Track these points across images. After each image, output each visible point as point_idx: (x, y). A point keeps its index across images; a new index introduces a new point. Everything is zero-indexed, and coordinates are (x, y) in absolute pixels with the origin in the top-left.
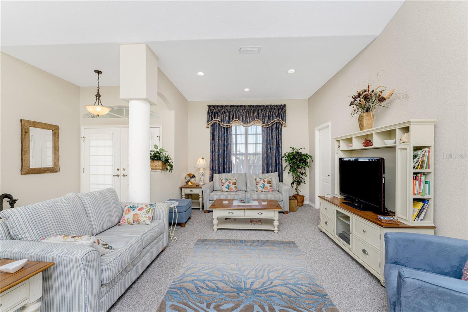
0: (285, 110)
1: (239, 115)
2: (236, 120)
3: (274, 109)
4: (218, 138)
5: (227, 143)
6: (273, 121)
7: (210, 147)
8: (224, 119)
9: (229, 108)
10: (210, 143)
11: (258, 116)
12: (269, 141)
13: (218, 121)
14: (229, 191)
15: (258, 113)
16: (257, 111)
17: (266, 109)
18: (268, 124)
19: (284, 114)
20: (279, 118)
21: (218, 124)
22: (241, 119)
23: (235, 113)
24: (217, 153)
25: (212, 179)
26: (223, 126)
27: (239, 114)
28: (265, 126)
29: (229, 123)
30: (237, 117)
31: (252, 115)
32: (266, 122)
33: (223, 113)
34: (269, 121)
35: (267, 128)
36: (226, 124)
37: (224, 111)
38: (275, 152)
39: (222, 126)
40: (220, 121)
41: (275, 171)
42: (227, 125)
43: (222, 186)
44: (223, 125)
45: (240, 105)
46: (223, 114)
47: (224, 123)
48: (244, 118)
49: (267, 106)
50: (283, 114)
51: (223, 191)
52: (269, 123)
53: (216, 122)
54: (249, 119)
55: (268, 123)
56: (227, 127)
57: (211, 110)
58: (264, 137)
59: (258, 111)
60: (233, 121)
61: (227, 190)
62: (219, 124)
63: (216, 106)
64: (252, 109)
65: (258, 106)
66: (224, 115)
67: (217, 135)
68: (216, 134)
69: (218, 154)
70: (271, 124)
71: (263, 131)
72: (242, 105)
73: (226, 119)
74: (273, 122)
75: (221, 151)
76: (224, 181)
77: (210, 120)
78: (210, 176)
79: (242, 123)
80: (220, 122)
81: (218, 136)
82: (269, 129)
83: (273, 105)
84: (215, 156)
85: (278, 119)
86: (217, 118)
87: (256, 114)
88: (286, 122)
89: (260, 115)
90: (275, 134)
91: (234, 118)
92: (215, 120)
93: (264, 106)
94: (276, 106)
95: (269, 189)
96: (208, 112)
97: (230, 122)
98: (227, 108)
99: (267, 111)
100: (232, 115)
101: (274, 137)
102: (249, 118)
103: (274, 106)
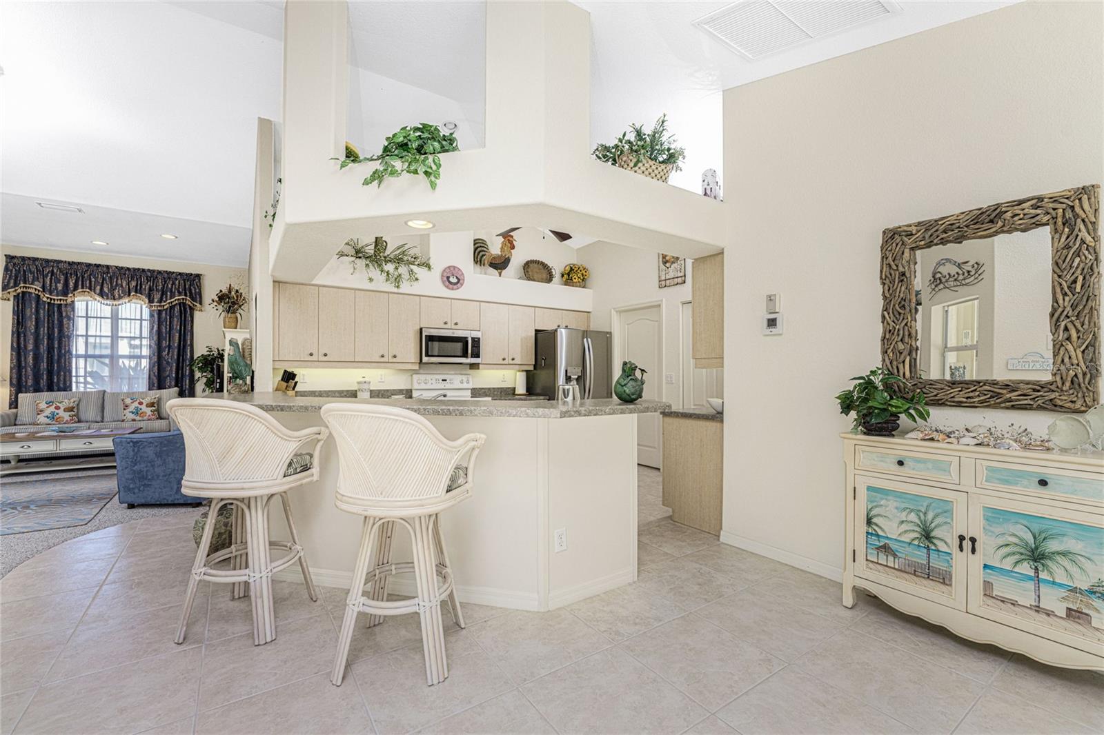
0: (200, 284)
1: (93, 283)
2: (85, 292)
3: (176, 279)
4: (34, 323)
5: (59, 333)
6: (172, 300)
7: (12, 341)
8: (51, 286)
9: (66, 266)
10: (12, 331)
11: (139, 287)
12: (166, 334)
13: (36, 289)
14: (54, 422)
15: (139, 282)
16: (137, 279)
17: (157, 277)
18: (162, 304)
19: (197, 290)
20: (186, 295)
21: (34, 295)
22: (98, 291)
23: (83, 277)
24: (31, 353)
25: (14, 404)
26: (49, 301)
27: (93, 280)
28: (153, 308)
29: (66, 294)
30: (88, 285)
31: (124, 285)
32: (156, 300)
33: (49, 275)
34: (164, 299)
35: (159, 311)
36: (57, 296)
37: (53, 271)
38: (175, 353)
39: (45, 299)
40: (41, 290)
41: (175, 386)
42: (60, 300)
43: (39, 414)
44: (48, 298)
45: (94, 263)
46: (49, 278)
47: (50, 295)
48: (106, 290)
49: (159, 272)
50: (195, 289)
51: (38, 424)
52: (165, 302)
53: (29, 290)
54: (119, 292)
55: (161, 302)
56: (59, 302)
57: (14, 264)
58: (153, 326)
59: (139, 280)
60: (76, 292)
61: (50, 422)
62: (38, 296)
63: (29, 258)
64: (125, 274)
65: (139, 269)
66: (51, 279)
67: (31, 316)
68: (28, 312)
69: (34, 354)
70: (168, 305)
71: (152, 316)
72: (100, 265)
73: (56, 286)
74: (172, 302)
75: (43, 348)
76: (43, 406)
77: (12, 285)
78: (10, 399)
79: (98, 298)
80: (39, 291)
81: (34, 320)
82: (164, 312)
83: (174, 272)
84: (25, 358)
85: (183, 297)
86: (32, 284)
87: (133, 284)
88: (201, 304)
89: (143, 287)
90: (178, 322)
91: (80, 286)
92: (27, 285)
93: (154, 271)
94: (180, 274)
95: (149, 416)
96: (6, 269)
97: (68, 294)
98: (60, 265)
99: (160, 281)
100: (74, 281)
101: (175, 327)
102: (117, 291)
103: (174, 275)
